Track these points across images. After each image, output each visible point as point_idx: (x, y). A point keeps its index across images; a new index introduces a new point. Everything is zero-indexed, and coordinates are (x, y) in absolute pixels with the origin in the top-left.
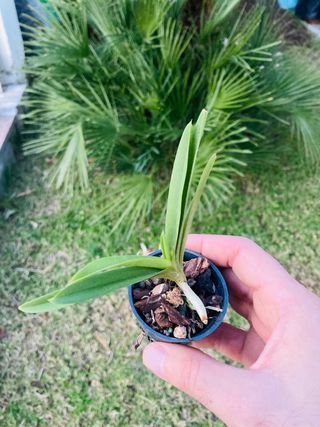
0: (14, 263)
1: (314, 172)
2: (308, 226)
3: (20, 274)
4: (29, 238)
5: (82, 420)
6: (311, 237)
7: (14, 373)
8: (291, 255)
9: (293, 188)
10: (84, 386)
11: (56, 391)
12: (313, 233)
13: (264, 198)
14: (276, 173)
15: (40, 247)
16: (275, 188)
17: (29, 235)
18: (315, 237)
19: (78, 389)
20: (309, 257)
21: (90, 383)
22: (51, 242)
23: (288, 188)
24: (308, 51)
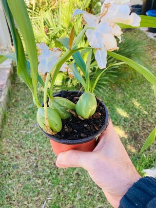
0: (18, 129)
1: (143, 82)
2: (144, 103)
3: (21, 133)
4: (23, 118)
5: (57, 189)
6: (146, 107)
7: (24, 173)
8: (138, 115)
9: (136, 88)
10: (56, 175)
11: (44, 179)
12: (147, 105)
13: (124, 93)
14: (128, 83)
15: (28, 121)
16: (128, 89)
17: (23, 117)
18: (148, 107)
19: (54, 176)
20: (146, 115)
21: (59, 174)
22: (33, 119)
23: (133, 89)
24: (135, 34)
